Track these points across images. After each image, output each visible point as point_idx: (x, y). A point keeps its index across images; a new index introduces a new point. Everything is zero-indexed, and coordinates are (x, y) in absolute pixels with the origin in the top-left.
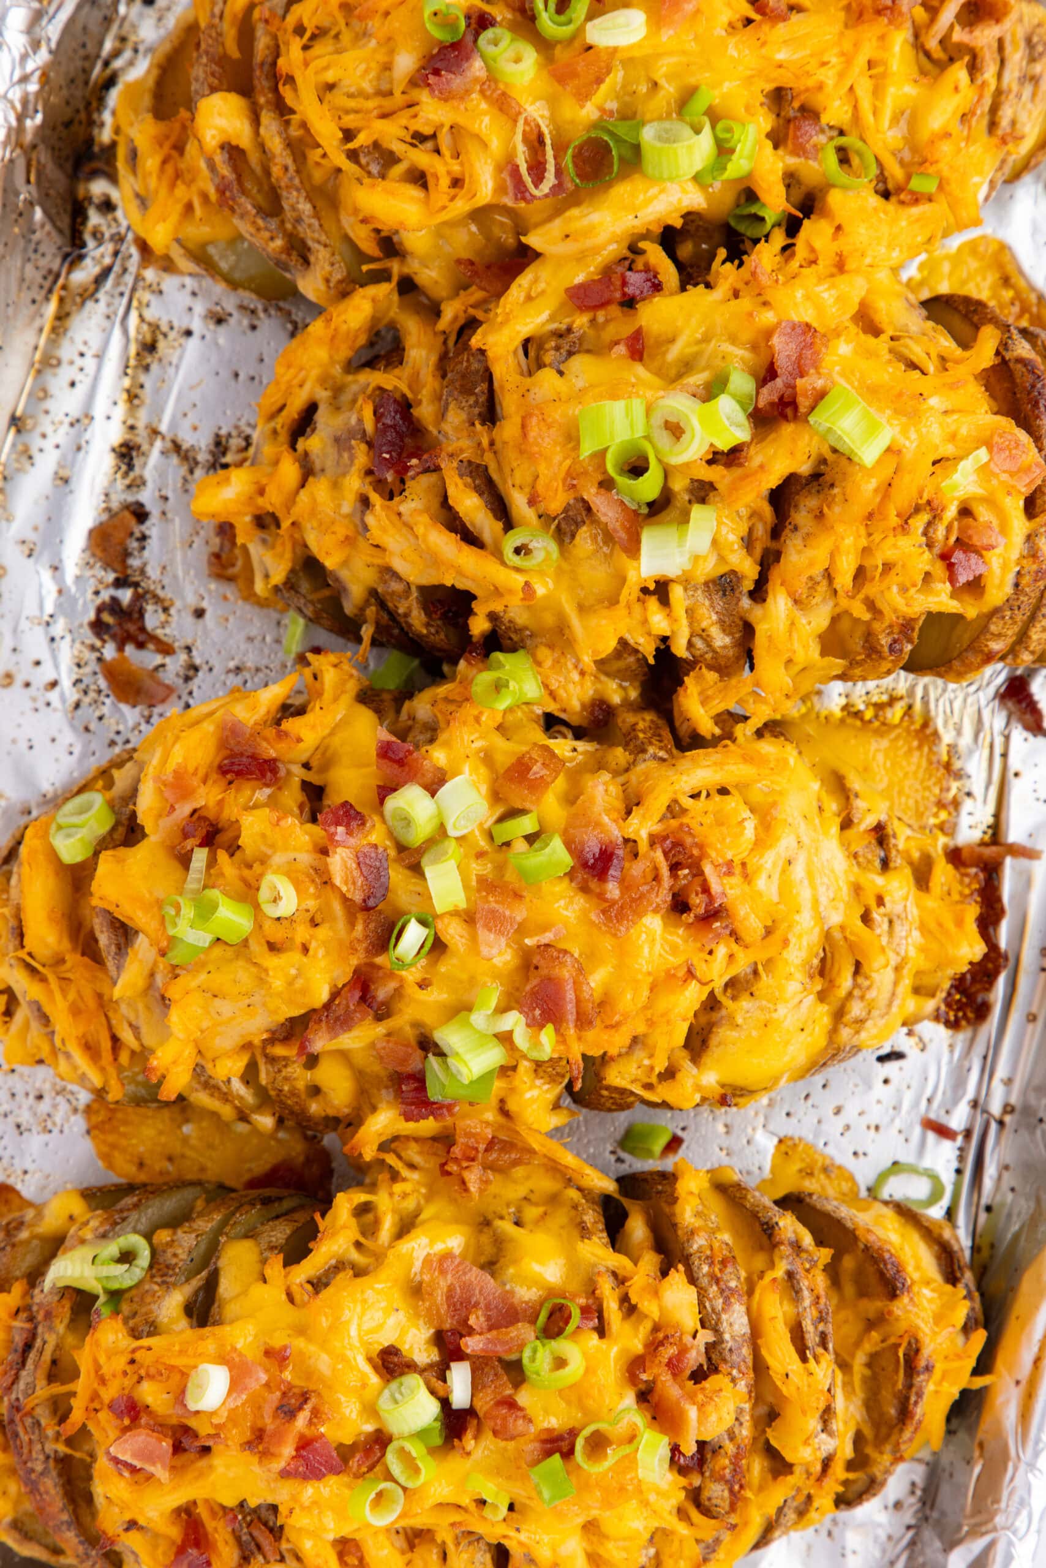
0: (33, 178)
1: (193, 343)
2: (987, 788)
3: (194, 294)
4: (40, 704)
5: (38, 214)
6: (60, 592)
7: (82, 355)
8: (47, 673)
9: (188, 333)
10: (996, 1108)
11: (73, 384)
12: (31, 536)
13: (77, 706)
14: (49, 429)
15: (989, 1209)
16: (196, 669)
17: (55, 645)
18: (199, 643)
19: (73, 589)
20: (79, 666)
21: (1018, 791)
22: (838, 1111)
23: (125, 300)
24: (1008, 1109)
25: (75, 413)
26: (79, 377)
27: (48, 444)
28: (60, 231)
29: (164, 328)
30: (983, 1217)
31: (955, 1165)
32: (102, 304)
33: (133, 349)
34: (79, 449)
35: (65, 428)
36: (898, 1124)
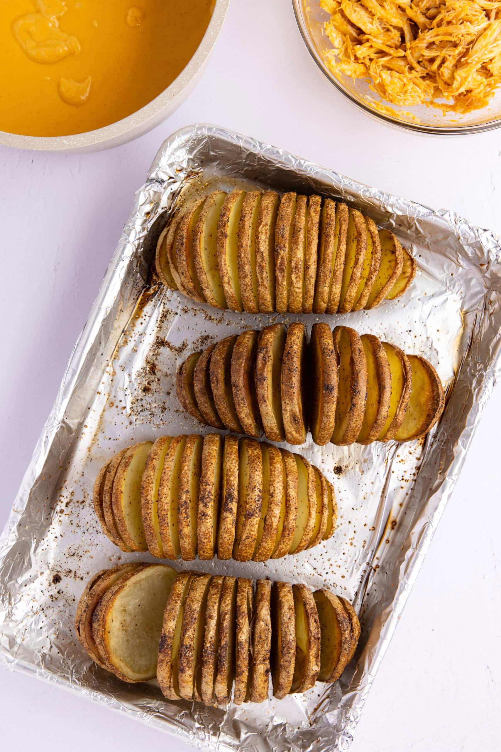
0: (138, 265)
1: (177, 316)
2: (384, 475)
3: (179, 303)
4: (120, 413)
5: (139, 275)
6: (130, 382)
7: (145, 315)
8: (123, 404)
9: (177, 314)
10: (374, 566)
11: (142, 323)
12: (123, 365)
13: (130, 415)
14: (133, 335)
15: (368, 594)
16: (165, 409)
17: (126, 397)
18: (167, 401)
19: (134, 381)
20: (132, 403)
21: (393, 477)
22: (329, 560)
23: (160, 302)
24: (377, 566)
25: (141, 332)
26: (144, 322)
27: (132, 340)
28: (144, 280)
29: (170, 311)
30: (366, 597)
31: (360, 580)
32: (153, 302)
33: (160, 316)
34: (141, 342)
35: (138, 336)
36: (346, 566)
